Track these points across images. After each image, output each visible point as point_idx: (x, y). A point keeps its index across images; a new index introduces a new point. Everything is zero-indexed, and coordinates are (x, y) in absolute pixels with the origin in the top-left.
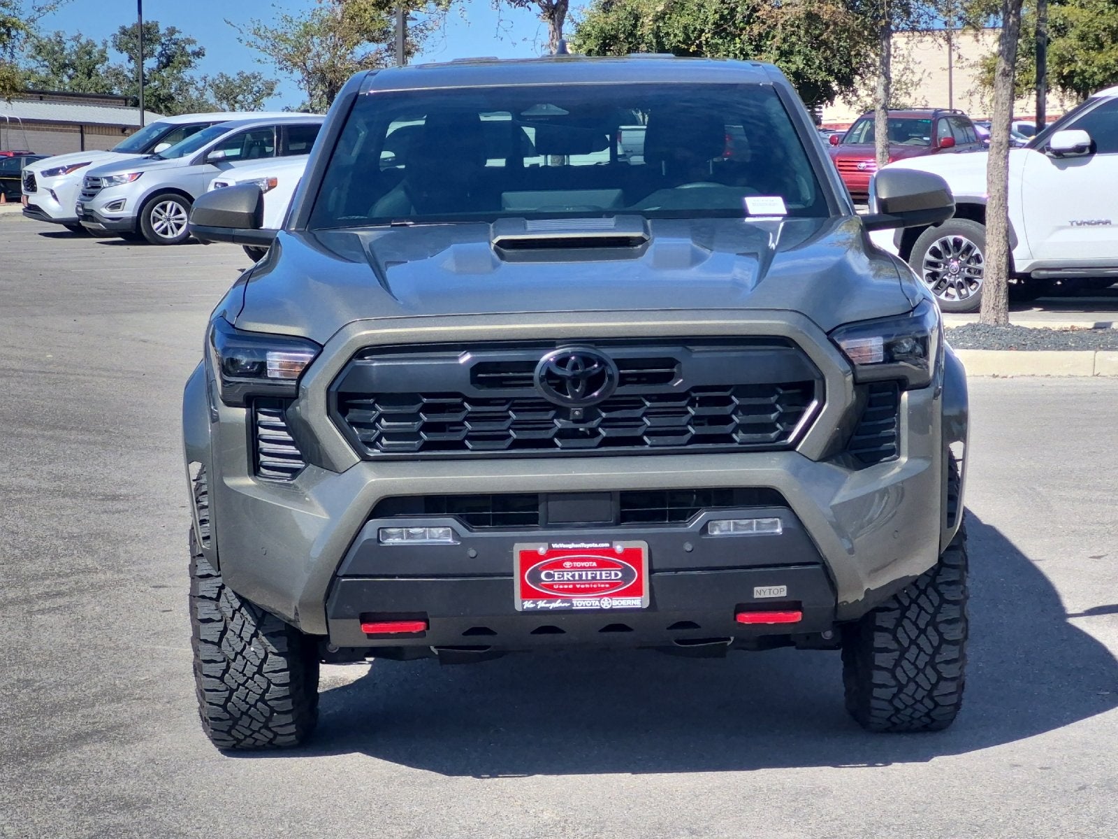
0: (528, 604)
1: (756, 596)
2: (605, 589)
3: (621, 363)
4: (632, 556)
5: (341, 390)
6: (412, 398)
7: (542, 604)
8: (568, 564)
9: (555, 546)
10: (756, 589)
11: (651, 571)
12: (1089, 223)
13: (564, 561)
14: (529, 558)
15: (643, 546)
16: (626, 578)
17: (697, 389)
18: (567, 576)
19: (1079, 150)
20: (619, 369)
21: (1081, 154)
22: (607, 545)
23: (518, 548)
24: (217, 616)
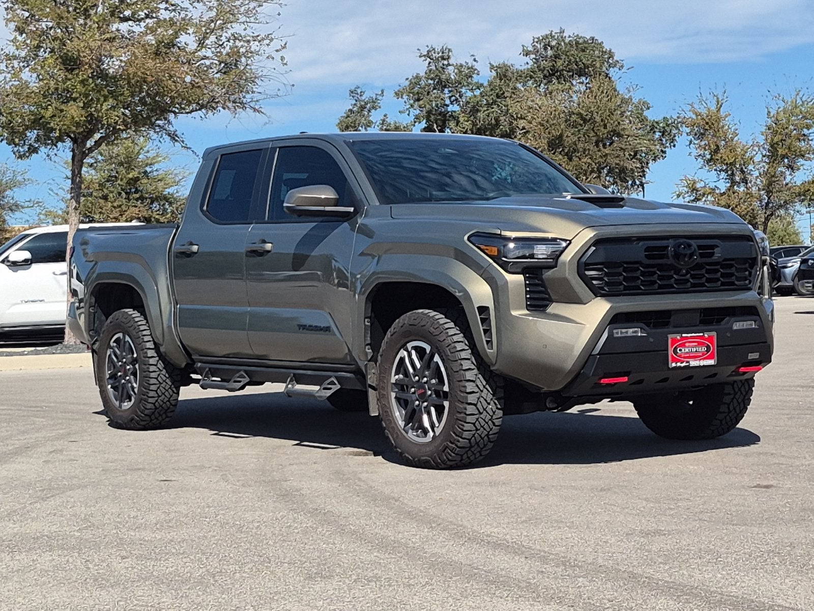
0: (674, 365)
1: (749, 358)
2: (700, 356)
3: (700, 247)
4: (710, 339)
5: (587, 262)
6: (619, 265)
7: (679, 364)
8: (687, 344)
9: (684, 335)
10: (750, 354)
11: (718, 347)
12: (32, 301)
13: (685, 343)
14: (674, 341)
15: (714, 334)
16: (708, 351)
17: (725, 260)
18: (687, 350)
19: (26, 261)
20: (699, 250)
21: (27, 263)
22: (702, 334)
23: (670, 336)
24: (476, 390)
